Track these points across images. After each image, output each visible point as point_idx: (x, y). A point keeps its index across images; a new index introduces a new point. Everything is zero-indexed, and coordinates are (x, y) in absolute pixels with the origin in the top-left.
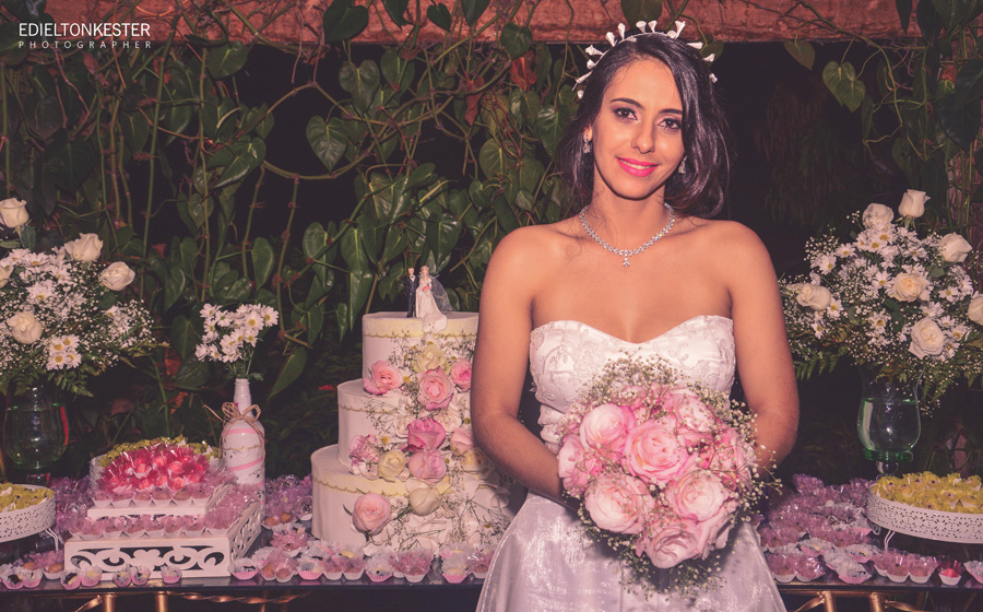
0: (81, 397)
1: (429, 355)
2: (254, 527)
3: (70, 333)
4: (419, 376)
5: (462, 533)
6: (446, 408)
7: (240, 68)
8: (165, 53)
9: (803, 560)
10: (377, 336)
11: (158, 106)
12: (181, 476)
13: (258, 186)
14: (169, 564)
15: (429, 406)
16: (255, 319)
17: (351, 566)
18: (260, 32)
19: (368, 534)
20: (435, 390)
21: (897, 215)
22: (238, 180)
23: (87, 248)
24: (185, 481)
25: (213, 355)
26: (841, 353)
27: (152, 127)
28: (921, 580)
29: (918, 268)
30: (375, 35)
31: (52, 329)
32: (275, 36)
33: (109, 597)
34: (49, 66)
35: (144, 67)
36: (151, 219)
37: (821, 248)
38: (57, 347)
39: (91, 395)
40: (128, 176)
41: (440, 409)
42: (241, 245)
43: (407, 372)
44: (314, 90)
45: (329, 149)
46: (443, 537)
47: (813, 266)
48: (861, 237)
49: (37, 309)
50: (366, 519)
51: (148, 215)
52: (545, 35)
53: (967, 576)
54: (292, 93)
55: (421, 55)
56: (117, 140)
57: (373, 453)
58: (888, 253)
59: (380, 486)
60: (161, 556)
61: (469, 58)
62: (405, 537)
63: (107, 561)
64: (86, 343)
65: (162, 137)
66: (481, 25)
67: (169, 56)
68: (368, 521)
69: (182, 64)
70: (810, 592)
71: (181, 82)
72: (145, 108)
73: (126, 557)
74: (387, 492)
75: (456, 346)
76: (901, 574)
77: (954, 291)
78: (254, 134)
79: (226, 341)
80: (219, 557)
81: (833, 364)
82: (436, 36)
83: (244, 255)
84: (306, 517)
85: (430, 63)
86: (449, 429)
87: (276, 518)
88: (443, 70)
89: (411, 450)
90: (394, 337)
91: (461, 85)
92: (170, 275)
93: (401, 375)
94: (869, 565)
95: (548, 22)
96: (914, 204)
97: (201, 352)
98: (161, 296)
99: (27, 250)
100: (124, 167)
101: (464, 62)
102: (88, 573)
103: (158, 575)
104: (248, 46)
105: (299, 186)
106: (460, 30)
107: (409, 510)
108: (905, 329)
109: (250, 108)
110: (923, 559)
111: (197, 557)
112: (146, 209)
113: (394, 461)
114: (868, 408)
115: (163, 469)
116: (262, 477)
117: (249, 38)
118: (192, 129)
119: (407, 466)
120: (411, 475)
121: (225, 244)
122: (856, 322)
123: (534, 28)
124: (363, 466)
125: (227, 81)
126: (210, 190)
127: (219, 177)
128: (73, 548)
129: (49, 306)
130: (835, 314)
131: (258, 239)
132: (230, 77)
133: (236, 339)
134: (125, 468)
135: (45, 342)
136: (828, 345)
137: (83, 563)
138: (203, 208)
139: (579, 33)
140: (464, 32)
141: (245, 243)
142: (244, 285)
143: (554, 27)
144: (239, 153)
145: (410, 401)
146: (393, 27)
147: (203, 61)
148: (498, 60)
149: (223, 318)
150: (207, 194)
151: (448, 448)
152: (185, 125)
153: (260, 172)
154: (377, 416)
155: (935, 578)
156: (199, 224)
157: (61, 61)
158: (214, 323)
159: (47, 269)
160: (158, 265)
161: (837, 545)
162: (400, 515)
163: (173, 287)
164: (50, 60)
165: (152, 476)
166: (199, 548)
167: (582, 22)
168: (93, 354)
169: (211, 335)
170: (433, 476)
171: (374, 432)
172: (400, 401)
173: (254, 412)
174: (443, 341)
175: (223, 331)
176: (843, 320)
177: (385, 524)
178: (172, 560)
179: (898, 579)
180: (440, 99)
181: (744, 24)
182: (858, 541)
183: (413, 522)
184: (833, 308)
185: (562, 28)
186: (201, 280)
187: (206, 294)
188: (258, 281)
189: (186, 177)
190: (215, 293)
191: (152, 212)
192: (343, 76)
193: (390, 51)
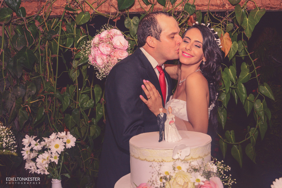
7: (88, 21)
11: (59, 37)
18: (96, 9)
30: (138, 10)
32: (102, 11)
34: (22, 25)
35: (57, 25)
36: (57, 78)
40: (52, 63)
42: (90, 87)
51: (56, 77)
52: (200, 8)
65: (61, 48)
66: (176, 5)
83: (91, 91)
95: (200, 3)
98: (61, 107)
100: (51, 60)
104: (92, 15)
106: (169, 7)
109: (92, 37)
112: (56, 75)
117: (92, 12)
123: (196, 5)
132: (85, 24)
138: (75, 74)
139: (212, 7)
140: (170, 8)
141: (92, 86)
142: (91, 102)
143: (203, 5)
146: (145, 6)
148: (183, 17)
152: (71, 45)
156: (74, 80)
157: (26, 24)
167: (213, 3)
185: (206, 6)
186: (76, 100)
187: (78, 105)
188: (96, 100)
189: (71, 63)
190: (80, 105)
191: (58, 76)
192: (126, 23)
193: (143, 15)
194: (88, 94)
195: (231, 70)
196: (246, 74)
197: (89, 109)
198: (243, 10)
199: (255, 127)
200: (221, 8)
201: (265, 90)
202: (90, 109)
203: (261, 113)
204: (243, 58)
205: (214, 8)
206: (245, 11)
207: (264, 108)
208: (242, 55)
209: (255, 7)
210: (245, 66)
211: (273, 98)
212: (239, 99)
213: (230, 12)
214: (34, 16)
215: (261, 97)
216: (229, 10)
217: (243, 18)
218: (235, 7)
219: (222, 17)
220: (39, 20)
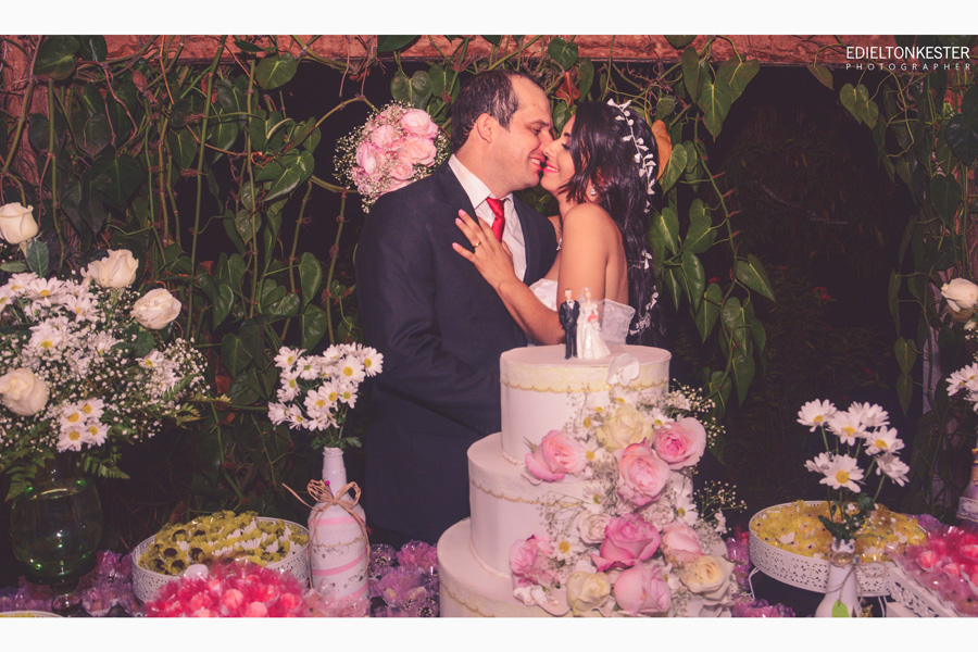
7: (289, 79)
11: (205, 122)
13: (305, 201)
18: (308, 45)
22: (287, 195)
27: (199, 145)
30: (422, 51)
32: (322, 51)
34: (99, 85)
35: (192, 86)
36: (198, 236)
40: (176, 194)
42: (288, 261)
43: (590, 446)
44: (358, 102)
51: (196, 232)
52: (587, 51)
54: (340, 106)
56: (165, 161)
65: (209, 153)
66: (527, 41)
67: (216, 76)
69: (229, 83)
71: (228, 100)
72: (192, 125)
78: (301, 148)
79: (312, 399)
82: (484, 50)
83: (291, 271)
92: (218, 292)
93: (583, 452)
95: (589, 39)
98: (210, 315)
99: (34, 275)
100: (171, 185)
104: (296, 60)
105: (346, 200)
106: (507, 46)
109: (298, 122)
112: (193, 226)
117: (297, 53)
118: (239, 145)
121: (273, 259)
123: (577, 44)
125: (274, 93)
126: (257, 205)
127: (267, 192)
131: (305, 254)
132: (277, 89)
133: (326, 396)
138: (251, 225)
139: (620, 51)
140: (510, 48)
141: (292, 259)
142: (292, 301)
143: (595, 44)
144: (289, 166)
146: (441, 42)
147: (251, 75)
148: (544, 74)
149: (307, 368)
150: (254, 210)
152: (231, 142)
153: (308, 187)
156: (246, 241)
157: (110, 80)
160: (206, 283)
163: (222, 304)
167: (623, 40)
181: (768, 47)
185: (603, 46)
186: (249, 297)
187: (255, 311)
188: (305, 297)
189: (232, 193)
190: (263, 310)
191: (200, 229)
192: (394, 87)
193: (436, 66)
194: (282, 280)
195: (667, 220)
196: (704, 231)
197: (285, 321)
198: (702, 63)
199: (724, 371)
200: (645, 55)
201: (750, 273)
202: (288, 321)
203: (739, 333)
204: (695, 188)
205: (626, 53)
206: (707, 65)
207: (747, 321)
208: (693, 180)
209: (732, 54)
210: (701, 209)
211: (770, 295)
212: (683, 295)
213: (666, 67)
214: (130, 60)
215: (740, 293)
216: (663, 58)
217: (702, 85)
218: (680, 54)
219: (647, 79)
220: (143, 71)
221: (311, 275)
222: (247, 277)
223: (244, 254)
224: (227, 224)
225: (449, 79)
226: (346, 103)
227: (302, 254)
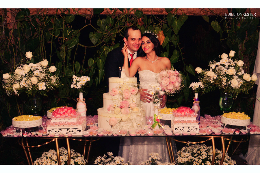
0: (45, 96)
1: (125, 86)
2: (85, 125)
3: (44, 82)
4: (123, 91)
5: (133, 126)
6: (129, 98)
7: (73, 20)
8: (55, 17)
9: (208, 130)
10: (113, 82)
11: (53, 30)
12: (70, 113)
13: (76, 49)
14: (69, 132)
15: (125, 98)
16: (84, 80)
17: (109, 133)
18: (77, 12)
19: (112, 126)
20: (127, 94)
21: (229, 56)
22: (73, 48)
23: (45, 63)
24: (72, 114)
25: (75, 87)
26: (216, 86)
27: (51, 35)
28: (232, 133)
29: (233, 68)
30: (105, 13)
31: (40, 81)
32: (81, 13)
33: (56, 139)
34: (28, 21)
35: (49, 21)
36: (51, 57)
37: (212, 63)
38: (41, 85)
39: (47, 96)
40: (45, 47)
41: (128, 99)
42: (72, 63)
43: (120, 90)
44: (90, 26)
45: (94, 40)
46: (129, 127)
47: (210, 67)
48: (221, 61)
49: (36, 76)
50: (112, 123)
52: (146, 13)
53: (241, 133)
55: (116, 17)
56: (43, 39)
57: (112, 108)
58: (227, 64)
59: (115, 116)
60: (67, 130)
61: (128, 18)
62: (120, 127)
63: (56, 131)
64: (47, 84)
65: (54, 37)
66: (130, 10)
67: (56, 19)
68: (113, 124)
69: (58, 20)
70: (209, 137)
71: (58, 24)
72: (50, 31)
73: (60, 130)
74: (116, 117)
75: (131, 84)
76: (228, 132)
77: (240, 73)
78: (76, 37)
79: (78, 84)
80: (80, 131)
81: (214, 89)
82: (120, 13)
83: (73, 66)
84: (96, 124)
85: (118, 19)
86: (130, 103)
87: (90, 124)
88: (121, 21)
89: (121, 108)
90: (117, 82)
91: (126, 25)
93: (118, 91)
94: (221, 131)
96: (232, 53)
97: (72, 86)
99: (33, 63)
100: (44, 45)
101: (126, 19)
102: (52, 134)
103: (67, 134)
104: (74, 15)
105: (86, 49)
107: (121, 121)
108: (230, 81)
109: (75, 30)
110: (232, 129)
111: (75, 131)
112: (50, 55)
113: (118, 110)
114: (221, 99)
115: (66, 112)
116: (86, 115)
117: (75, 13)
118: (60, 36)
119: (121, 111)
120: (122, 113)
121: (69, 63)
122: (220, 80)
123: (143, 11)
124: (111, 111)
125: (69, 24)
126: (65, 50)
127: (68, 47)
128: (48, 128)
129: (39, 76)
130: (215, 78)
132: (70, 23)
133: (80, 83)
134: (58, 112)
135: (38, 84)
136: (214, 85)
137: (50, 132)
138: (64, 55)
139: (154, 13)
140: (126, 12)
141: (73, 63)
142: (73, 73)
143: (148, 11)
144: (73, 41)
145: (121, 97)
147: (64, 19)
148: (134, 19)
149: (78, 79)
150: (65, 51)
151: (130, 107)
152: (59, 34)
153: (77, 46)
154: (113, 100)
155: (234, 133)
156: (63, 58)
157: (31, 20)
158: (76, 79)
159: (37, 68)
161: (215, 128)
162: (119, 122)
164: (28, 19)
165: (64, 113)
166: (75, 129)
167: (155, 10)
168: (48, 87)
169: (75, 82)
170: (126, 114)
171: (112, 104)
172: (119, 97)
173: (84, 100)
174: (128, 83)
175: (77, 81)
176: (217, 79)
177: (116, 124)
178: (70, 131)
179: (227, 134)
180: (121, 28)
181: (193, 11)
182: (219, 127)
183: (122, 123)
184: (215, 76)
185: (150, 11)
186: (63, 72)
187: (64, 75)
188: (77, 71)
189: (59, 47)
190: (66, 75)
192: (98, 22)
193: (108, 17)
194: (71, 68)
195: (165, 55)
198: (173, 16)
205: (156, 13)
210: (176, 52)
213: (166, 16)
214: (35, 15)
217: (174, 22)
219: (161, 20)
220: (38, 18)
221: (78, 67)
222: (63, 67)
223: (62, 62)
224: (58, 54)
225: (111, 20)
226: (86, 26)
227: (76, 61)
